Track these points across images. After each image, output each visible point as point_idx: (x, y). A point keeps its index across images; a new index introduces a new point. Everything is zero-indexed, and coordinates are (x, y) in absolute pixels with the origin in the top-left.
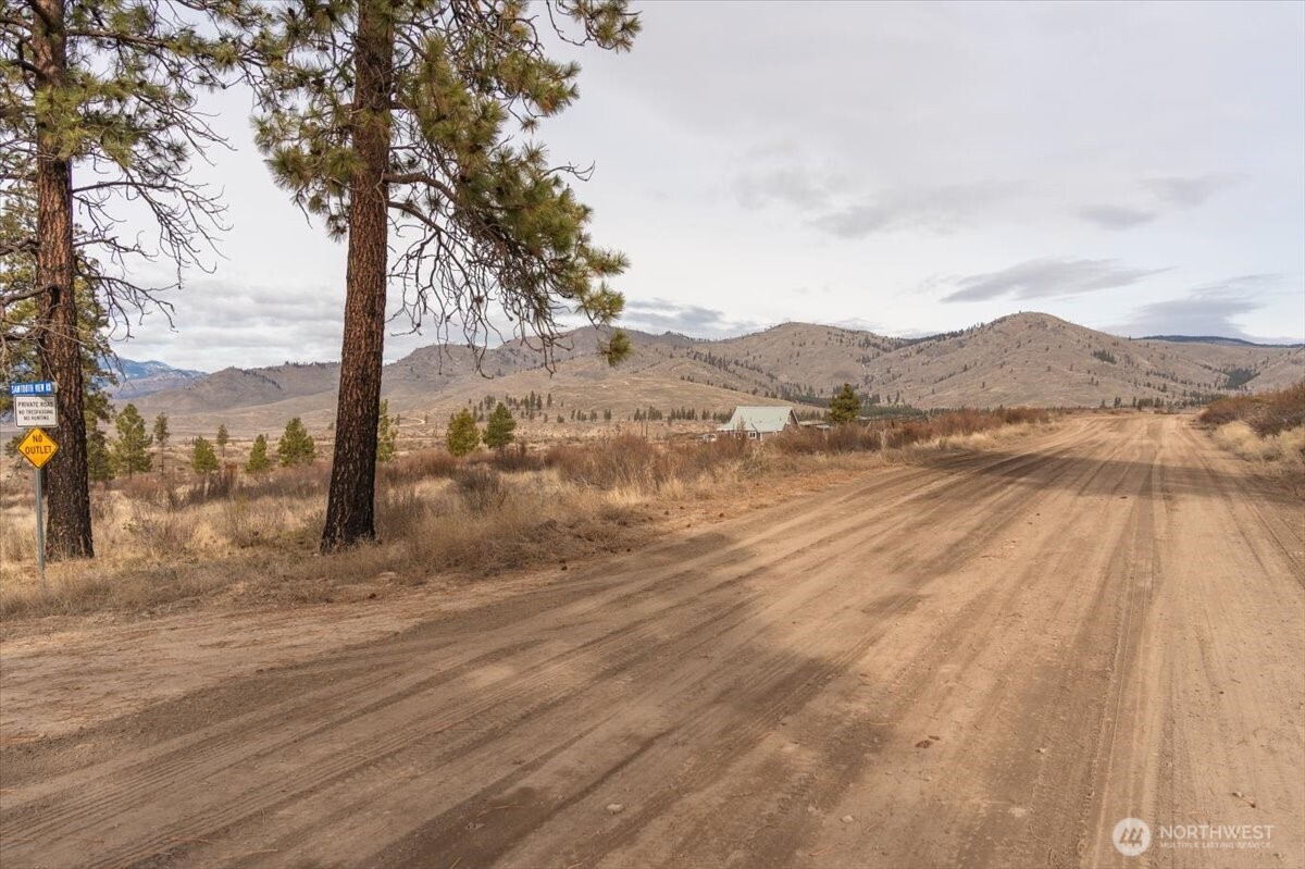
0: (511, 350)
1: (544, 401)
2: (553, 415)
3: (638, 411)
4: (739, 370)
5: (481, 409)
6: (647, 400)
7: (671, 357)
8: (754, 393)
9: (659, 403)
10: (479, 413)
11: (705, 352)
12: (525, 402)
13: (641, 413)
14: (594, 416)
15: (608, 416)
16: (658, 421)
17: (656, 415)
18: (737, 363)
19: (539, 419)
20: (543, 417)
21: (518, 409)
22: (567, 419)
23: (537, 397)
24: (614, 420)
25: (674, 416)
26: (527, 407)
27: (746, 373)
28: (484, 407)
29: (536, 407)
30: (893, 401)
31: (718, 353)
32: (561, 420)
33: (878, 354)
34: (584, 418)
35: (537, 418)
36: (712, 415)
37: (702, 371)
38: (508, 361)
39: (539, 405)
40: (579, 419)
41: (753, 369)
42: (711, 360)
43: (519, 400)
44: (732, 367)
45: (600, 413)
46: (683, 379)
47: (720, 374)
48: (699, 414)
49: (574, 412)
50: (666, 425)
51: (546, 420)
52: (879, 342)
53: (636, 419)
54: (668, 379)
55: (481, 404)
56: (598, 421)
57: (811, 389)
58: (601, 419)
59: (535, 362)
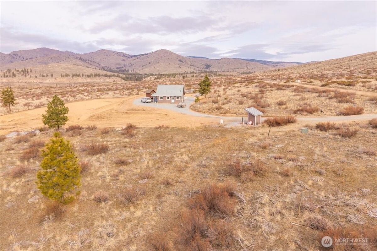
0: (14, 55)
1: (29, 71)
2: (33, 75)
3: (62, 74)
4: (90, 62)
5: (6, 73)
6: (64, 71)
7: (69, 58)
8: (96, 69)
9: (68, 71)
10: (6, 75)
11: (79, 57)
12: (23, 71)
13: (63, 75)
14: (47, 76)
15: (52, 76)
16: (68, 77)
17: (67, 75)
18: (89, 60)
19: (28, 77)
20: (29, 76)
21: (20, 73)
22: (38, 76)
23: (26, 70)
24: (54, 76)
25: (73, 76)
26: (23, 72)
27: (92, 63)
28: (8, 72)
29: (26, 73)
30: (132, 71)
31: (83, 57)
32: (36, 77)
33: (127, 59)
34: (44, 76)
35: (27, 76)
36: (85, 75)
37: (79, 62)
38: (14, 58)
39: (28, 72)
40: (42, 76)
41: (94, 62)
42: (81, 59)
43: (20, 70)
44: (87, 61)
45: (49, 75)
46: (74, 64)
47: (84, 64)
48: (81, 75)
49: (40, 74)
50: (71, 78)
51: (31, 77)
52: (127, 56)
53: (61, 76)
54: (69, 65)
55: (6, 71)
56: (49, 77)
57: (110, 68)
58: (50, 76)
59: (24, 58)
